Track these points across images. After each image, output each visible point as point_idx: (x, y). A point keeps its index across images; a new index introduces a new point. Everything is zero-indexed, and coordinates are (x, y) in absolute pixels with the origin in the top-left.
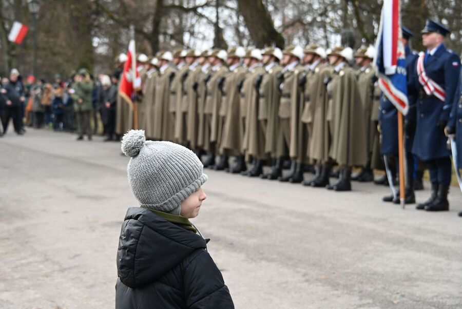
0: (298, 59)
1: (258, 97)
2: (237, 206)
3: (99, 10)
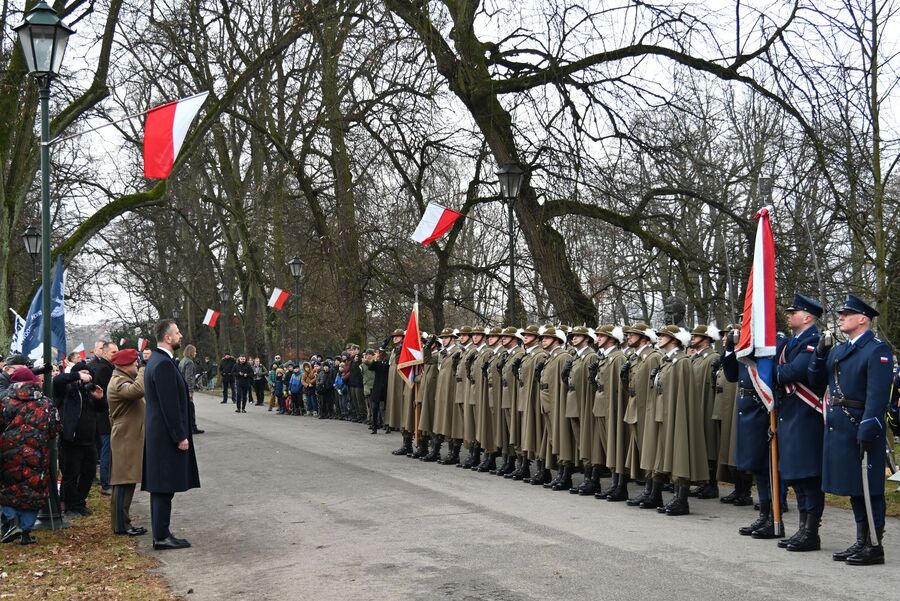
0: (616, 341)
1: (567, 389)
2: (541, 540)
3: (371, 272)
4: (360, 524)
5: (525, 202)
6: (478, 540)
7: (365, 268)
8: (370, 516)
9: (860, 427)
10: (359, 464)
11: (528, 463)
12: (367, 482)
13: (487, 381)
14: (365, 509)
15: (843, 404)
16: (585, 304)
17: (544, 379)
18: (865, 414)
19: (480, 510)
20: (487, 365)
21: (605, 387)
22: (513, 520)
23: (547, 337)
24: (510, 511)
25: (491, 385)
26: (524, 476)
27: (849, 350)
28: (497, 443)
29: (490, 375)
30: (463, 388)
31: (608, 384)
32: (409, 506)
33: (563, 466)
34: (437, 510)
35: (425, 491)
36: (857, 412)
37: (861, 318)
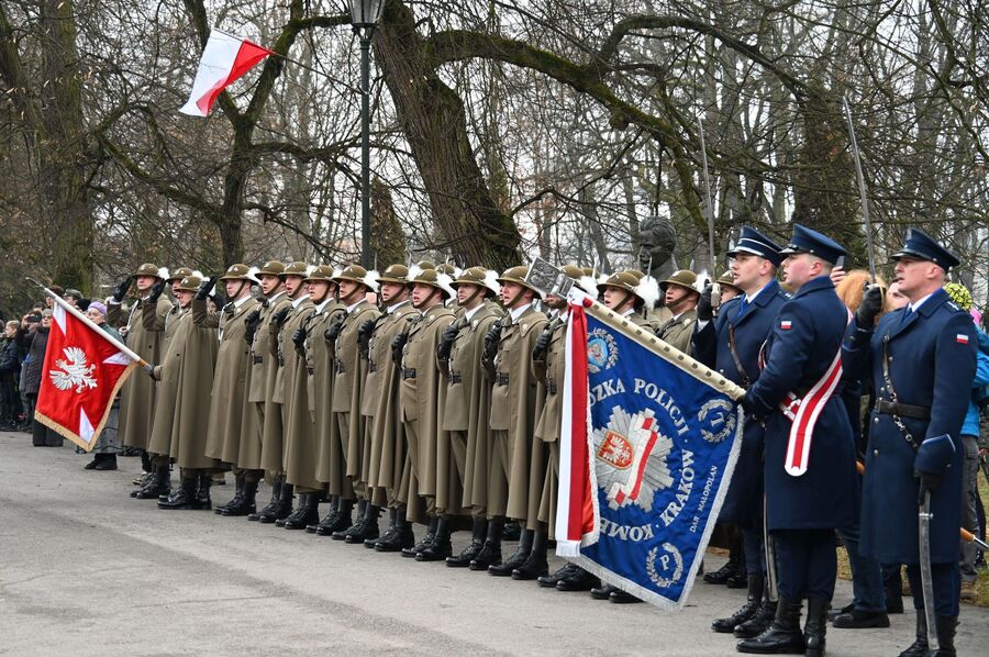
3: (103, 152)
4: (64, 615)
5: (393, 34)
6: (272, 641)
7: (93, 144)
8: (82, 602)
9: (921, 450)
10: (67, 513)
11: (375, 513)
12: (80, 545)
13: (305, 363)
14: (75, 590)
15: (895, 411)
16: (499, 225)
17: (408, 360)
18: (929, 429)
19: (282, 592)
20: (303, 334)
21: (511, 377)
22: (336, 608)
23: (422, 285)
24: (336, 594)
25: (311, 372)
26: (366, 535)
27: (908, 321)
28: (320, 476)
29: (309, 353)
30: (265, 374)
31: (518, 370)
32: (155, 586)
33: (437, 518)
34: (203, 593)
35: (186, 561)
36: (918, 425)
37: (929, 268)
